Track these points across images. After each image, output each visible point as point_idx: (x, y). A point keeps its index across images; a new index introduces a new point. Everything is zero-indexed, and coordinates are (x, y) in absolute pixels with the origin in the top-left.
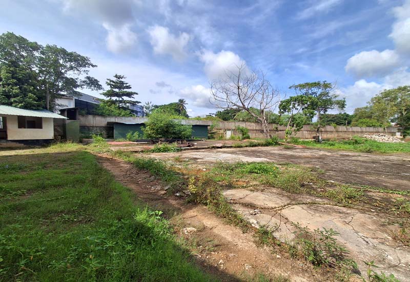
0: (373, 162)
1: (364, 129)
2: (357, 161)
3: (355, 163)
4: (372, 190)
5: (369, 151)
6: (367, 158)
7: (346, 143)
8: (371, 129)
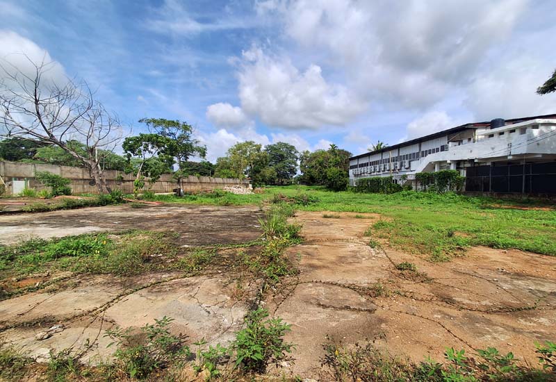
0: (229, 216)
1: (226, 180)
2: (215, 216)
3: (213, 219)
4: (223, 248)
5: (227, 205)
6: (225, 212)
7: (208, 196)
8: (231, 181)
